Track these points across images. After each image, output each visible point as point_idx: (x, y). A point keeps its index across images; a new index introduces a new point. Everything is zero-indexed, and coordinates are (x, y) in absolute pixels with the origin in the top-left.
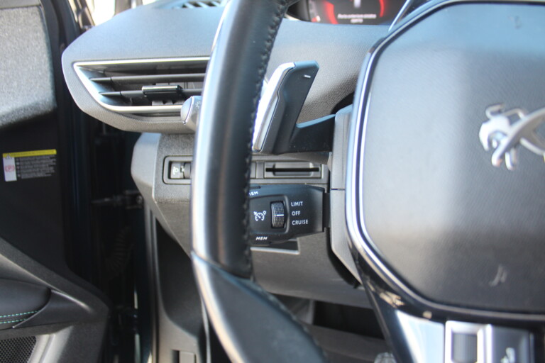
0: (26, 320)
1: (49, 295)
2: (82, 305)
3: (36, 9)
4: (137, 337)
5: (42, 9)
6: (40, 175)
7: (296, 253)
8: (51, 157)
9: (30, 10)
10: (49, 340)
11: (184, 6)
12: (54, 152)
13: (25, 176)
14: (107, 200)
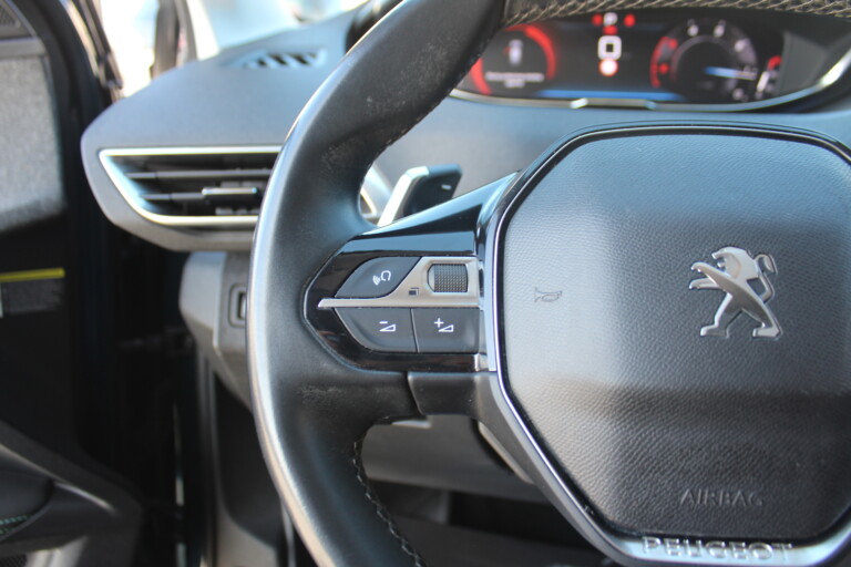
0: (14, 530)
1: (50, 490)
2: (102, 503)
3: (37, 62)
4: (181, 549)
5: (47, 61)
6: (39, 307)
7: (425, 425)
8: (56, 281)
9: (29, 62)
10: (49, 560)
11: (262, 63)
12: (59, 273)
13: (15, 309)
14: (138, 342)
